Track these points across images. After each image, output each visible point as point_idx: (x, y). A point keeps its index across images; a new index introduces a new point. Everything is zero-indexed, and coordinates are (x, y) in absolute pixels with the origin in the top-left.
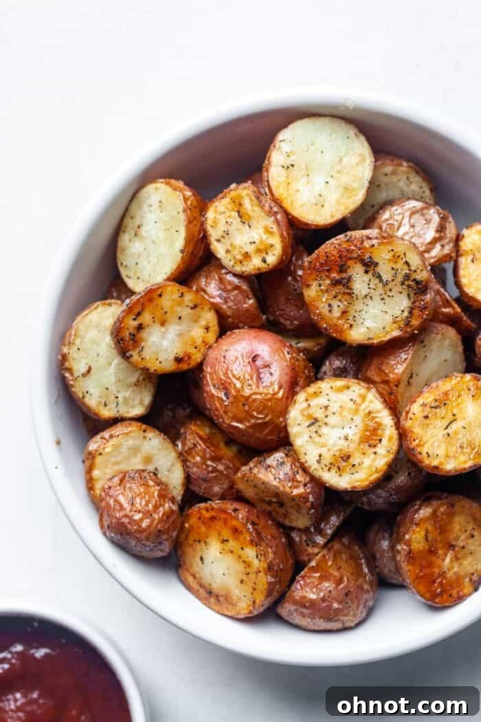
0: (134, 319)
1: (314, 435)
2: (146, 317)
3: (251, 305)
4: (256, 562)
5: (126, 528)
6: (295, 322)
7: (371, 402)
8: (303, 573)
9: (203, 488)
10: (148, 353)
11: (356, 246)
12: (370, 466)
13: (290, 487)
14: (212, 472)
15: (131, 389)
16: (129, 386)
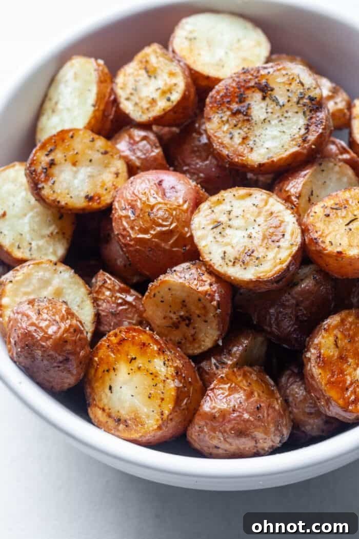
0: (47, 155)
1: (218, 236)
2: (58, 155)
3: (158, 154)
4: (163, 369)
5: (32, 336)
6: (202, 175)
7: (273, 205)
8: (212, 386)
9: (112, 324)
10: (59, 188)
11: (252, 75)
12: (274, 258)
13: (197, 285)
14: (121, 304)
15: (45, 239)
16: (43, 237)
